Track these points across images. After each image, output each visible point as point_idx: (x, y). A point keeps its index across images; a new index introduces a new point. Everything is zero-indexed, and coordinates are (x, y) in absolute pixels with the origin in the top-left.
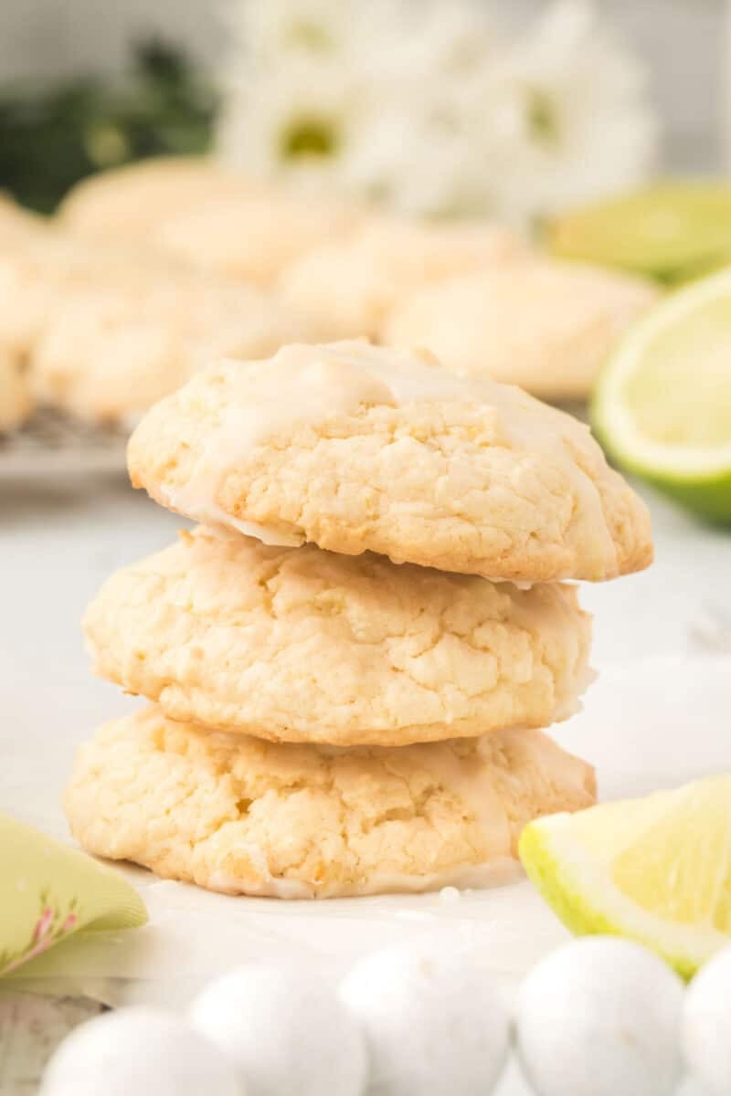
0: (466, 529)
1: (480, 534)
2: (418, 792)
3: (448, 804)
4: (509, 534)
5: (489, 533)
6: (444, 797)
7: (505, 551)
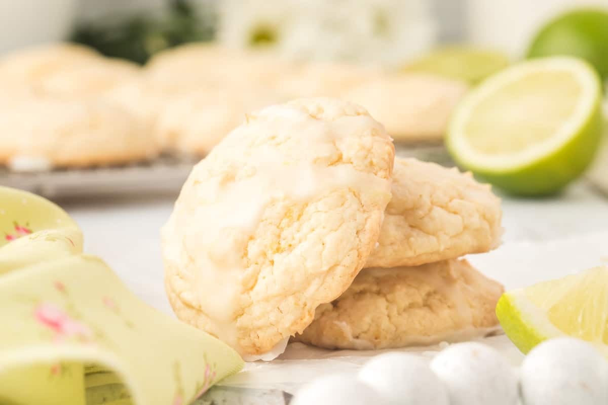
0: (339, 270)
1: (344, 266)
2: (423, 294)
3: (440, 300)
4: (352, 249)
5: (347, 261)
6: (438, 297)
7: (358, 256)
